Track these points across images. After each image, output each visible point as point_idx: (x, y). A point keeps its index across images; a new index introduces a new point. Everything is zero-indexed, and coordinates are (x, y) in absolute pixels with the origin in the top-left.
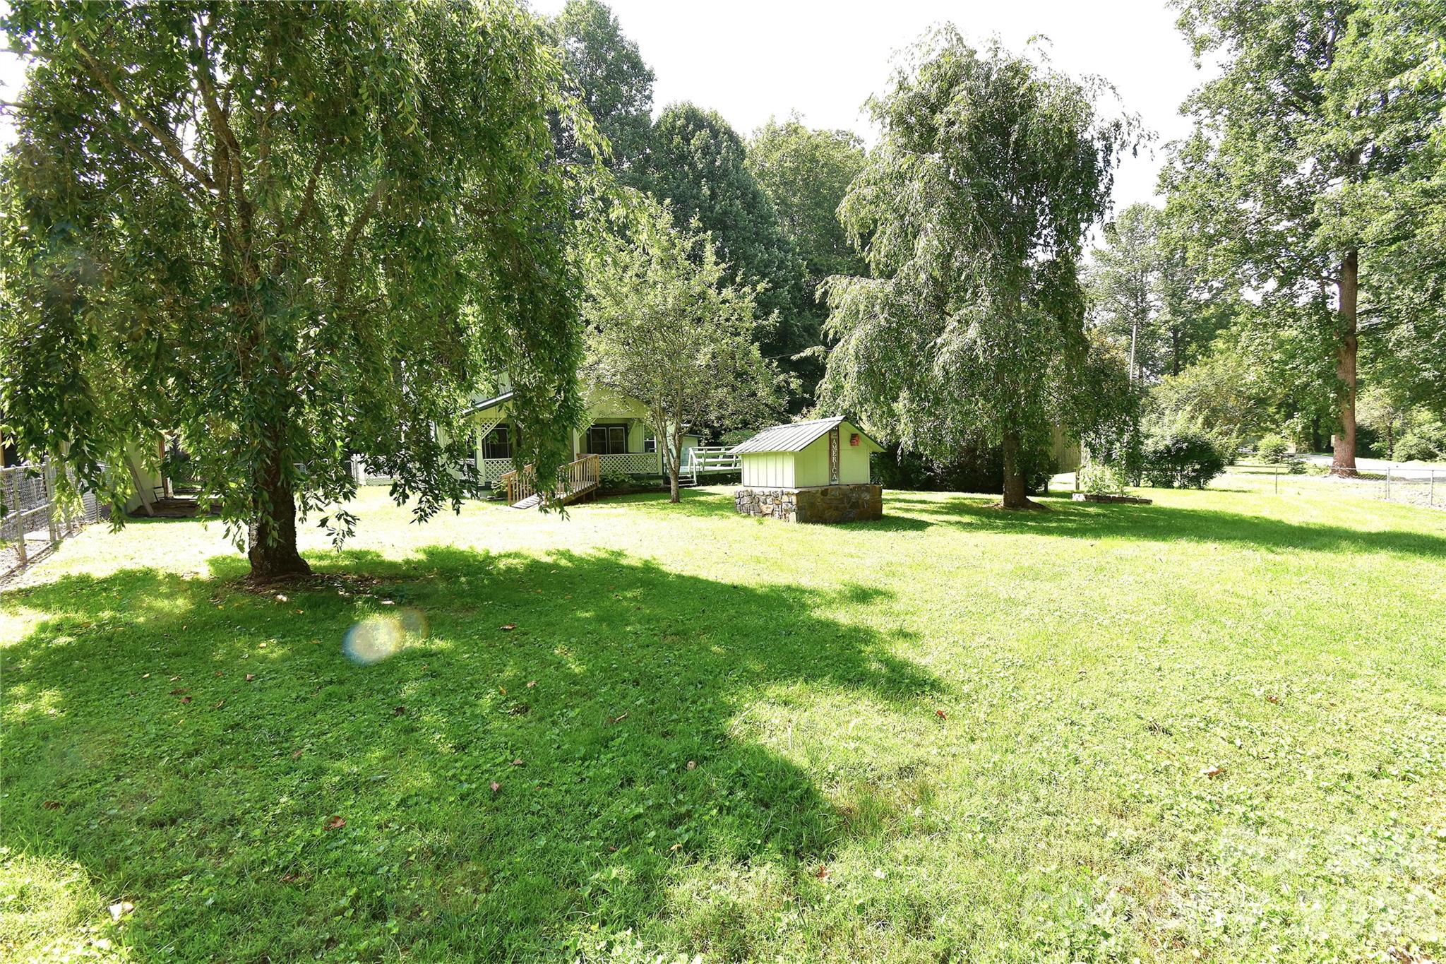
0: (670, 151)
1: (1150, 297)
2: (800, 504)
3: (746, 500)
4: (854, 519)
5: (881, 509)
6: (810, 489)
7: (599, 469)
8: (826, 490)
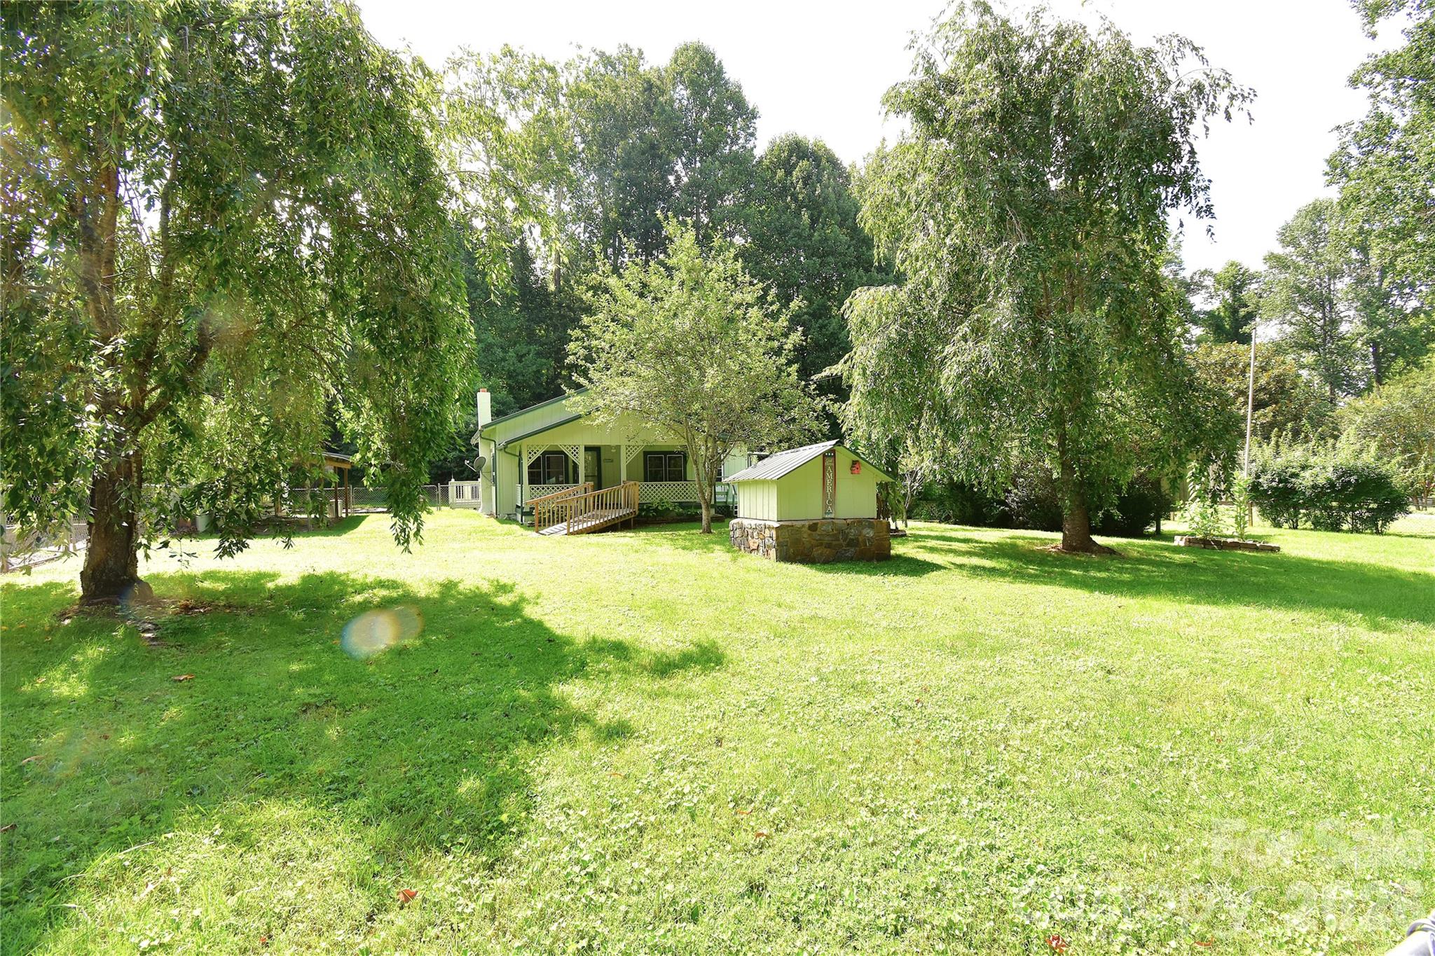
0: (775, 186)
1: (1341, 307)
2: (781, 540)
3: (738, 533)
4: (851, 559)
5: (889, 548)
6: (794, 523)
7: (637, 497)
8: (816, 524)
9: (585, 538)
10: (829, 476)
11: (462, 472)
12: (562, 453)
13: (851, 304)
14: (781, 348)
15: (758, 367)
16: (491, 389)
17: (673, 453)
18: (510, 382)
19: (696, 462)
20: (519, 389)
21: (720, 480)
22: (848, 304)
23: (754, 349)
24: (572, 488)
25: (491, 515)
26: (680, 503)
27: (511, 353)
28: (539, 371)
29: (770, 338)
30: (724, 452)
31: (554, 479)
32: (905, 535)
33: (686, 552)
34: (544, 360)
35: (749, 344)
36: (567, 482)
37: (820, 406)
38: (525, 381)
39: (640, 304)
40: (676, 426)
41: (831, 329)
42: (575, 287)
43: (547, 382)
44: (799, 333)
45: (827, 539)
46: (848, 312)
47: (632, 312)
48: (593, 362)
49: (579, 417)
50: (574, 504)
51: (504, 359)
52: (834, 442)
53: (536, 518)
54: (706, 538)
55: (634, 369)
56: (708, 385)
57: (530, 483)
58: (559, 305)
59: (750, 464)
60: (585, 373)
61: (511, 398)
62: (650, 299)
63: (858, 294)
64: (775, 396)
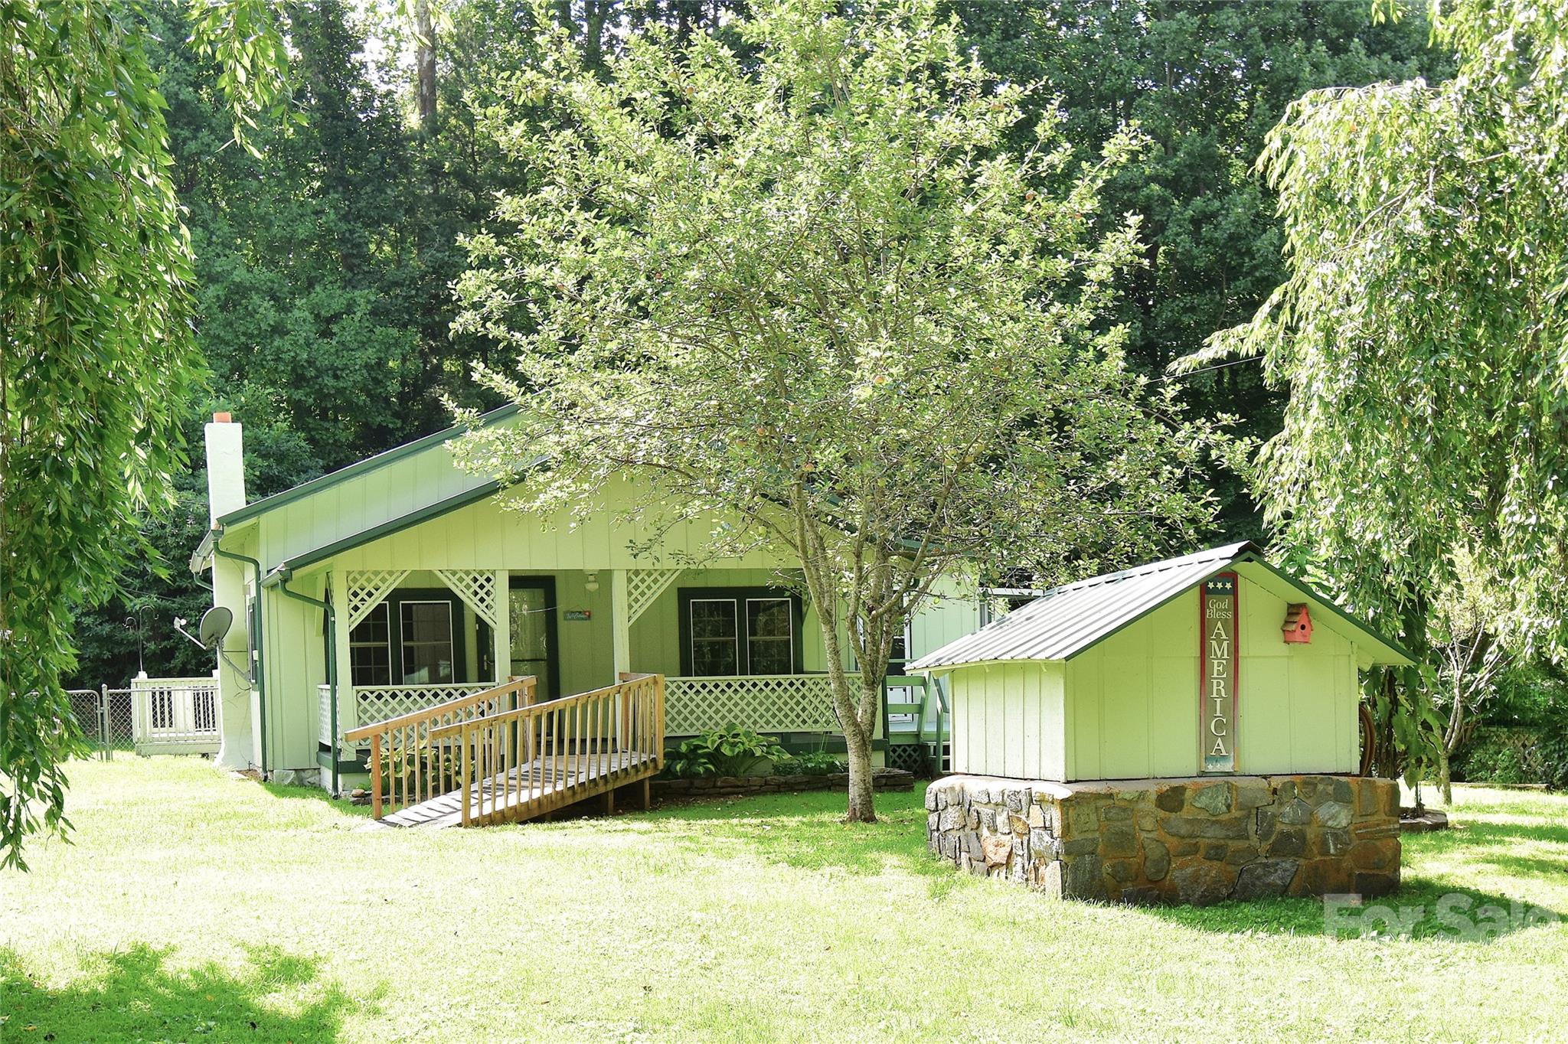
2: (1076, 836)
3: (951, 818)
4: (1284, 891)
5: (1396, 863)
6: (1116, 788)
7: (660, 720)
8: (1178, 791)
9: (512, 834)
10: (1220, 651)
11: (168, 654)
12: (447, 593)
13: (1286, 142)
14: (1077, 279)
15: (1011, 337)
16: (246, 416)
17: (763, 591)
18: (298, 395)
19: (828, 617)
20: (324, 416)
21: (898, 670)
22: (1277, 143)
23: (996, 281)
24: (475, 692)
25: (249, 772)
26: (785, 737)
27: (301, 310)
28: (381, 364)
29: (1044, 250)
30: (908, 588)
31: (424, 673)
32: (1444, 825)
33: (801, 872)
34: (394, 332)
35: (982, 268)
36: (461, 677)
37: (1192, 450)
38: (340, 391)
39: (664, 155)
40: (772, 512)
41: (1227, 225)
42: (476, 110)
43: (401, 396)
44: (1131, 234)
45: (1212, 835)
46: (1278, 166)
47: (641, 181)
48: (530, 328)
49: (490, 490)
50: (480, 740)
51: (278, 330)
52: (1232, 549)
53: (374, 780)
54: (860, 833)
55: (649, 348)
56: (862, 392)
57: (359, 678)
58: (434, 170)
59: (986, 618)
60: (506, 361)
61: (300, 440)
62: (691, 139)
63: (1307, 110)
64: (1060, 421)
